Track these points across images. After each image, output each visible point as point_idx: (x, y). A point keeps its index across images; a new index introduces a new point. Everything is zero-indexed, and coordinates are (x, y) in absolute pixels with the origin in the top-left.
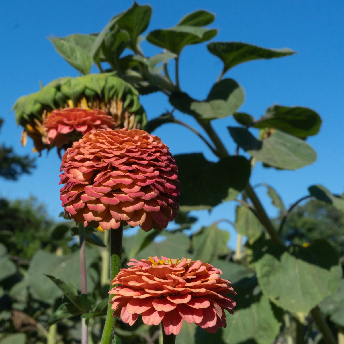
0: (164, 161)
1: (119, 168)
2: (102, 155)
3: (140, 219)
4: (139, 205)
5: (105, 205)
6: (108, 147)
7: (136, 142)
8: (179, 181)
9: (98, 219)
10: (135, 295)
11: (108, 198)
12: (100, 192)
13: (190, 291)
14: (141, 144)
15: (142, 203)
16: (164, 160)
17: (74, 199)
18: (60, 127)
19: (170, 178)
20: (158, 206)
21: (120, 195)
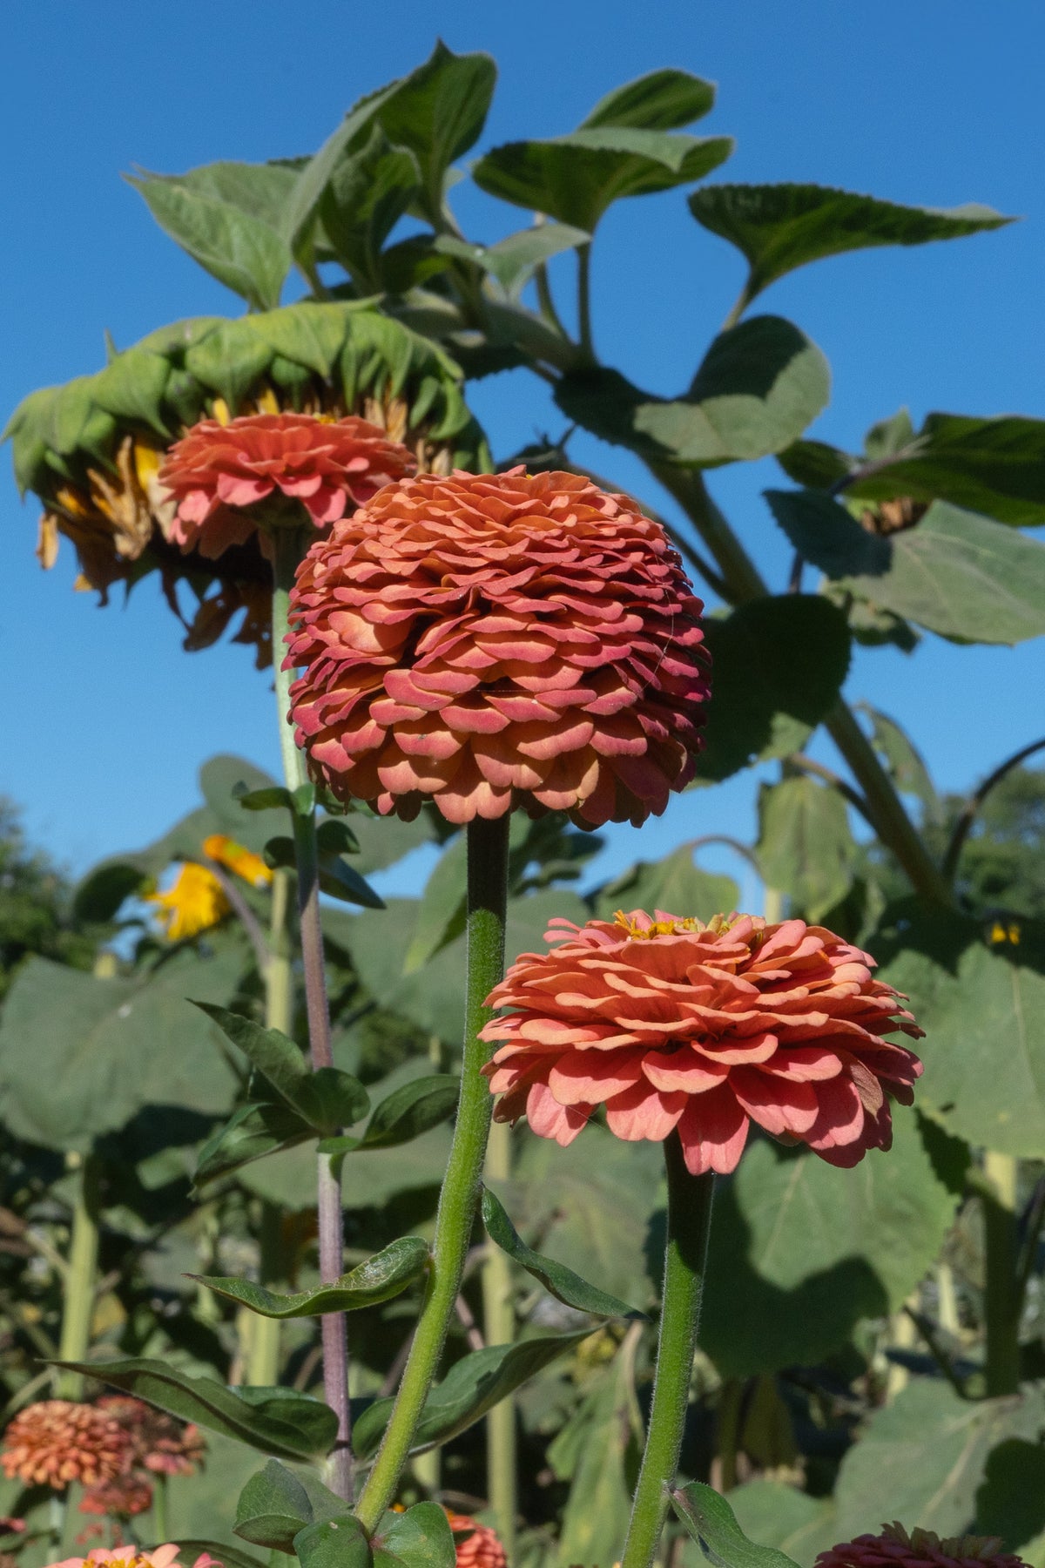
0: (657, 581)
1: (506, 605)
2: (445, 562)
3: (576, 783)
4: (577, 733)
5: (456, 734)
6: (464, 535)
7: (559, 515)
8: (708, 652)
9: (432, 783)
10: (581, 1039)
11: (469, 710)
12: (438, 689)
13: (775, 1023)
14: (578, 521)
15: (586, 725)
16: (657, 577)
17: (345, 718)
18: (224, 482)
19: (678, 639)
20: (641, 736)
21: (510, 700)
